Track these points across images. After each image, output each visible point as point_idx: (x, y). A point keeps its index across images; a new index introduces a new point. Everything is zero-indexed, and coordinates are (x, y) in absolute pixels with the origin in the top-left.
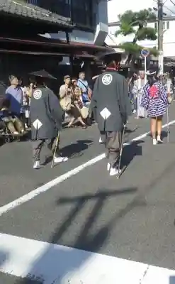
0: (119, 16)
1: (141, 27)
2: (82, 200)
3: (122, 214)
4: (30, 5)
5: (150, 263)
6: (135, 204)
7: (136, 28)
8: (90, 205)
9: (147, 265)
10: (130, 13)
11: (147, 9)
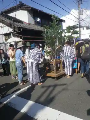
0: (66, 27)
1: (73, 30)
2: (49, 87)
3: (59, 92)
4: (38, 26)
5: (62, 111)
6: (63, 90)
7: (72, 31)
8: (51, 89)
9: (61, 112)
10: (70, 26)
11: (75, 25)
